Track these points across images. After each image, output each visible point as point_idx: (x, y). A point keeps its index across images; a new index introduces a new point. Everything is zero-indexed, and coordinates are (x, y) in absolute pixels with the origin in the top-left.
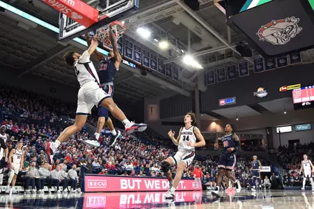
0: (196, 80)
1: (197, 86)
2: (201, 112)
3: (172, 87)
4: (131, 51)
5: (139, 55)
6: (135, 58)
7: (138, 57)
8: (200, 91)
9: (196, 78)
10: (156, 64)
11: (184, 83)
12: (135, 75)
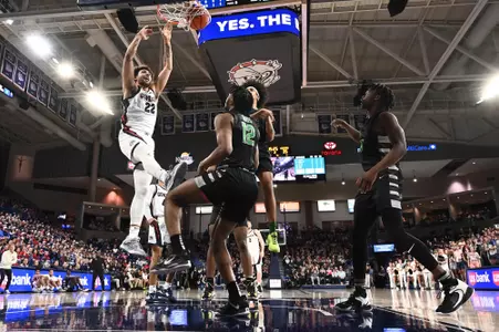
0: (98, 130)
1: (99, 137)
2: (99, 176)
3: (62, 134)
4: (12, 67)
5: (24, 76)
6: (17, 81)
7: (21, 79)
8: (101, 146)
9: (99, 126)
10: (47, 94)
11: (82, 131)
12: (8, 106)
